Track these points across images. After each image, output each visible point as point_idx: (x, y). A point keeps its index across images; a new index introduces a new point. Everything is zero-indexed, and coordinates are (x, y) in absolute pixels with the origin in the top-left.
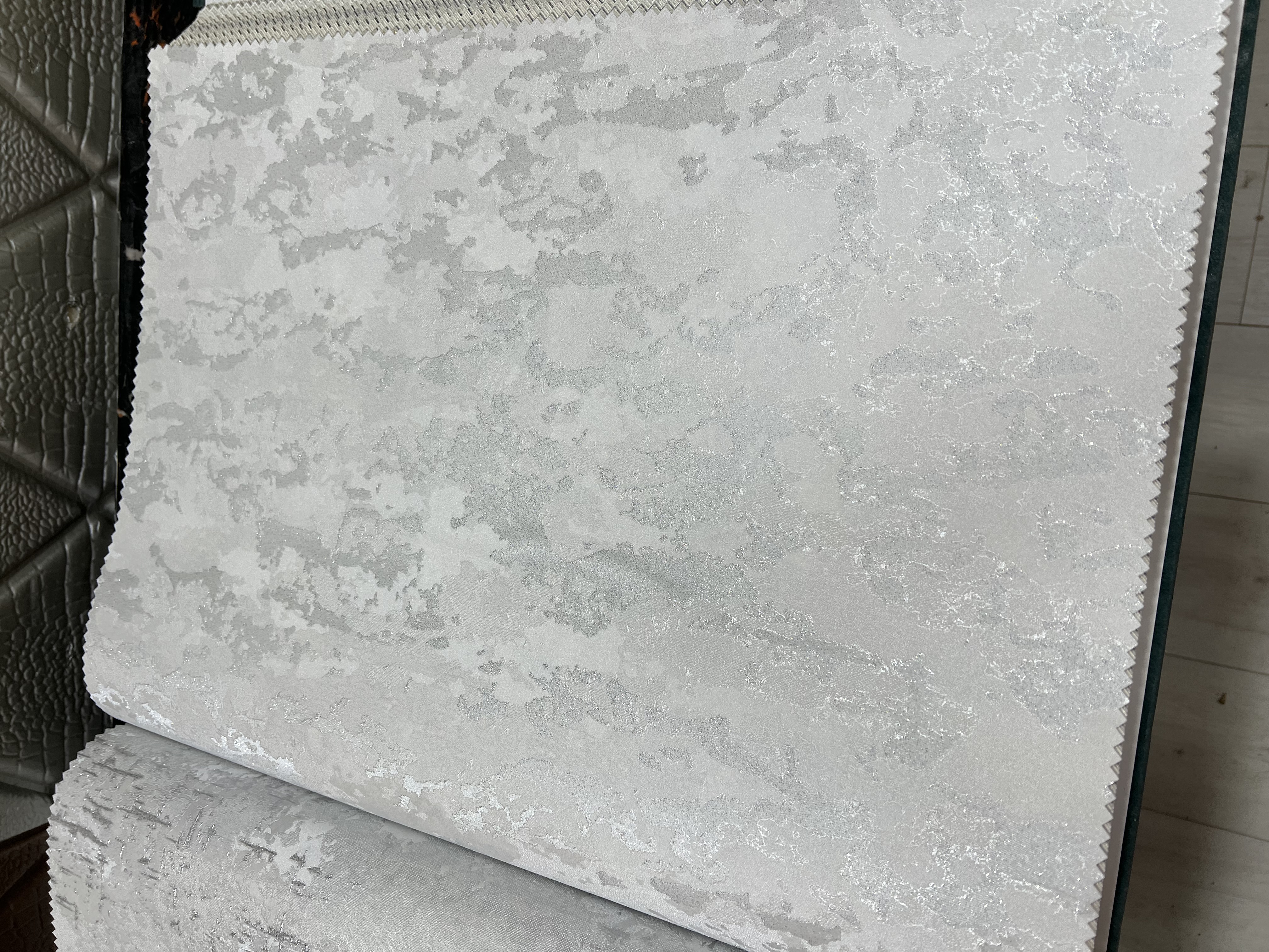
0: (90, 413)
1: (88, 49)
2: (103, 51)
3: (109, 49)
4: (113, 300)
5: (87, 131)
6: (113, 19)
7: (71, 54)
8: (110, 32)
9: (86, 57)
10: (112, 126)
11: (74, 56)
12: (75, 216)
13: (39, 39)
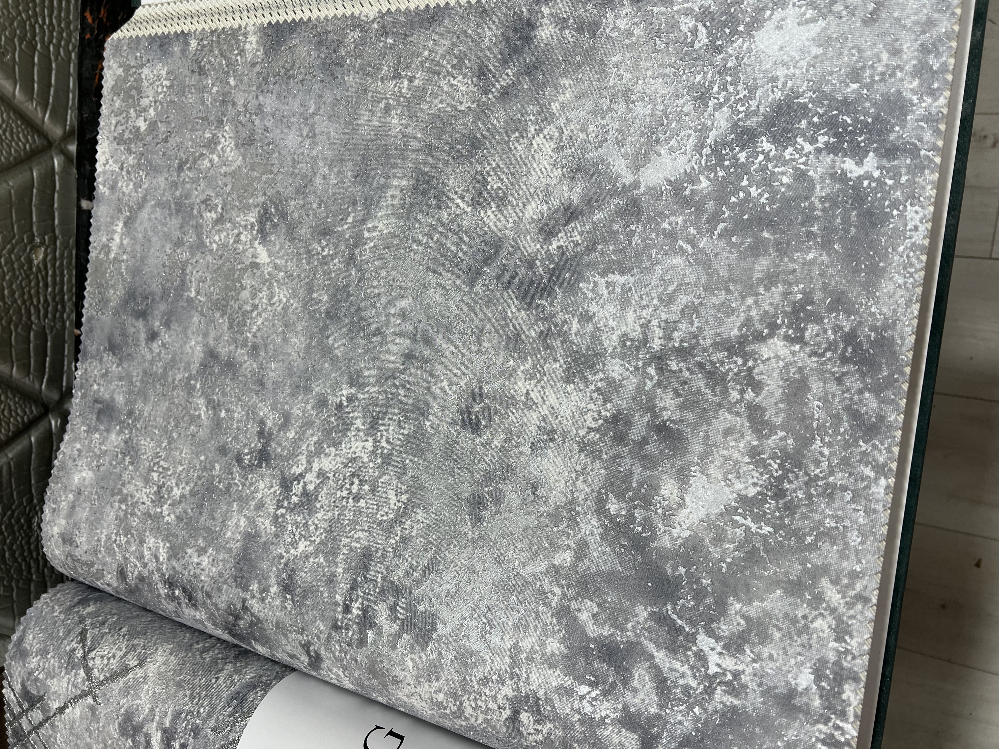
0: (51, 332)
1: (51, 41)
2: (63, 43)
3: (68, 42)
4: (71, 241)
5: (50, 107)
6: (71, 17)
7: (37, 45)
8: (69, 28)
9: (48, 48)
10: (70, 102)
11: (39, 47)
12: (40, 176)
13: (10, 33)
